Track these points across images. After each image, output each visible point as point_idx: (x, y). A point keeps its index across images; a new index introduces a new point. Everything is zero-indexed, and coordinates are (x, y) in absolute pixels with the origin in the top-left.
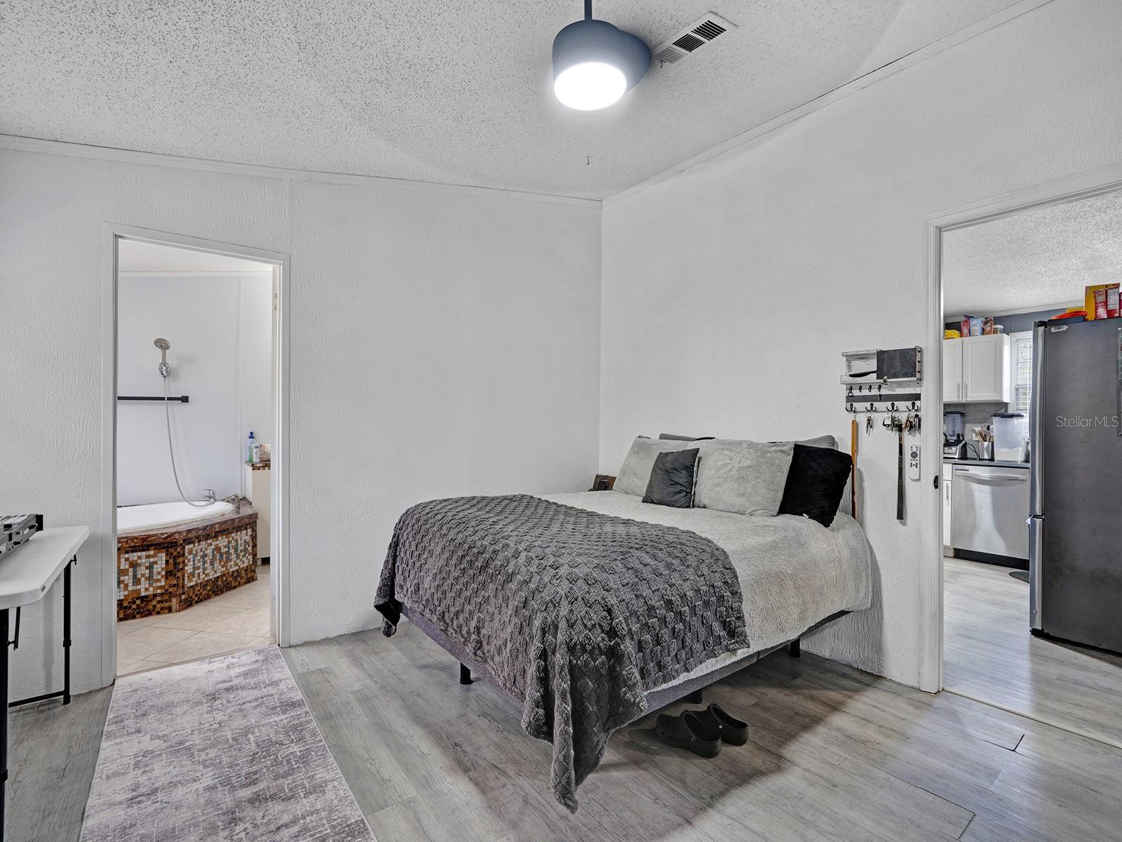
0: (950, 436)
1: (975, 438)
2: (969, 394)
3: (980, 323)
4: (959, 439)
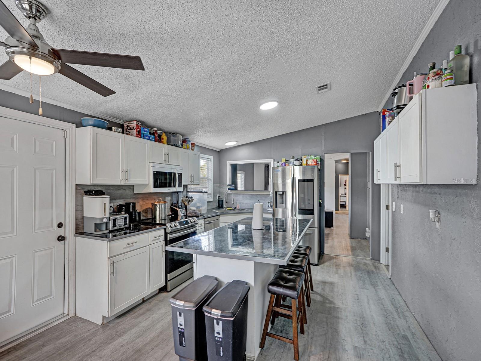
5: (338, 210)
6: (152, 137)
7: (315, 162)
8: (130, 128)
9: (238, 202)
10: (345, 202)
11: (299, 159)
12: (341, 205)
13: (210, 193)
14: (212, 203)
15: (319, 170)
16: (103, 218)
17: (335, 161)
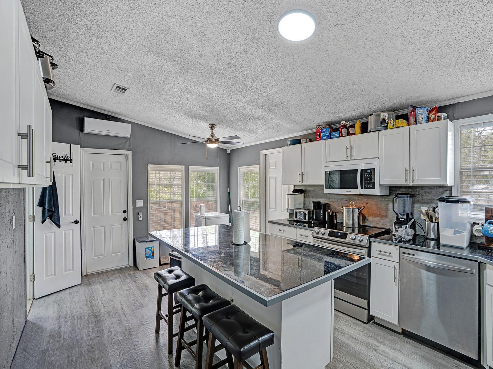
0: (401, 215)
1: (422, 217)
2: (416, 178)
3: (425, 112)
4: (409, 217)
6: (336, 134)
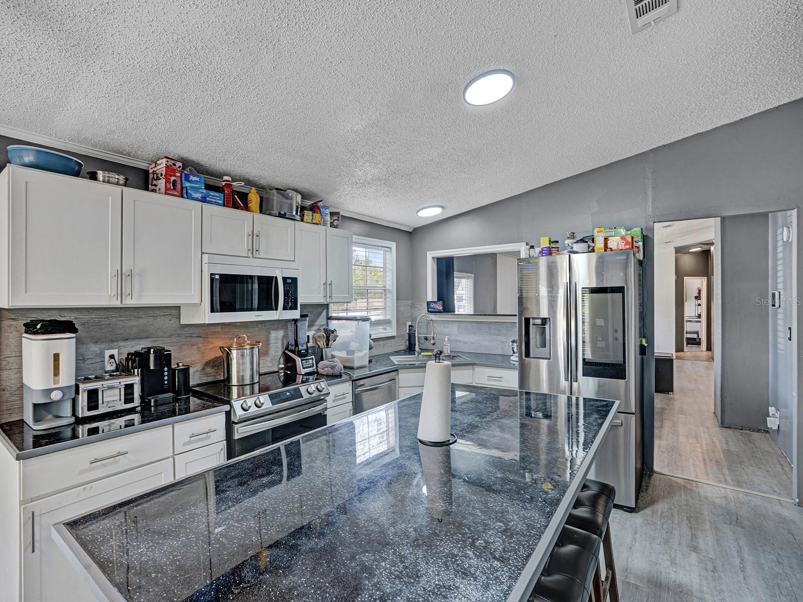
2: (333, 295)
5: (683, 351)
6: (218, 197)
7: (627, 243)
8: (157, 177)
9: (446, 339)
10: (697, 333)
11: (588, 241)
12: (688, 339)
13: (389, 320)
14: (392, 340)
15: (641, 263)
16: (51, 390)
17: (674, 248)
